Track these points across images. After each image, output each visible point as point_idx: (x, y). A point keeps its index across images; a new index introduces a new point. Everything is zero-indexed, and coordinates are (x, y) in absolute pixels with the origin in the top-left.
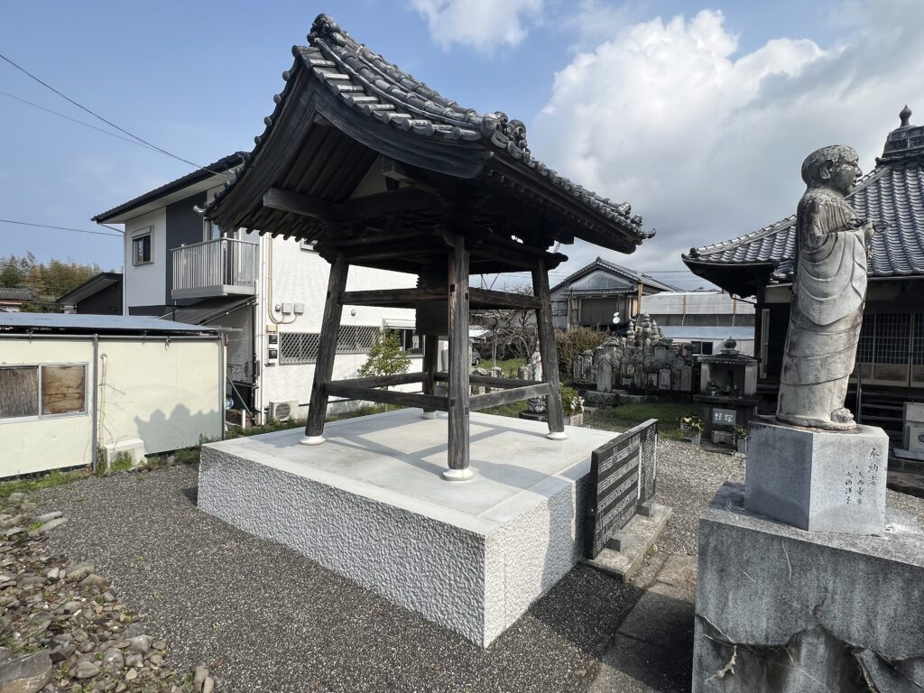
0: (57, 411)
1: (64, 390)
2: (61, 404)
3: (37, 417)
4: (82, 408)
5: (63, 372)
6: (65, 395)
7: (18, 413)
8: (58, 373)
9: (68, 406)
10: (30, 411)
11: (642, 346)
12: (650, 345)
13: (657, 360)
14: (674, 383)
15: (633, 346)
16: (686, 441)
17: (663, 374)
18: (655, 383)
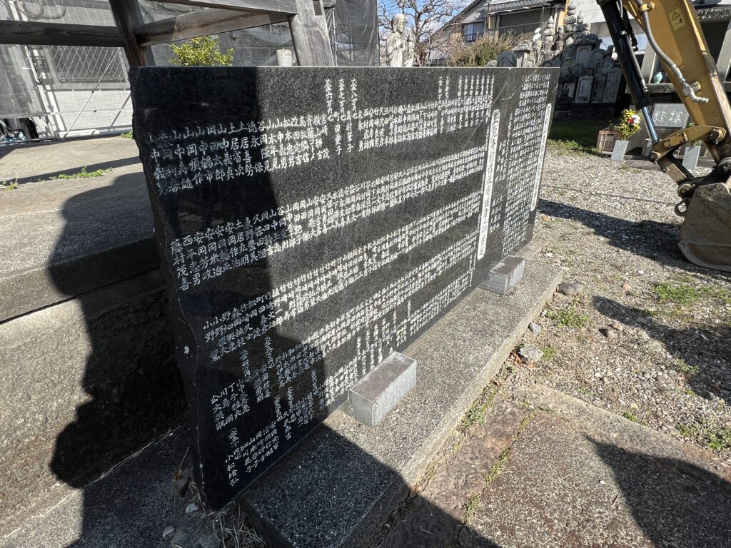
11: (561, 48)
12: (571, 46)
13: (577, 65)
14: (595, 94)
15: (549, 51)
16: (604, 156)
17: (583, 82)
18: (570, 95)
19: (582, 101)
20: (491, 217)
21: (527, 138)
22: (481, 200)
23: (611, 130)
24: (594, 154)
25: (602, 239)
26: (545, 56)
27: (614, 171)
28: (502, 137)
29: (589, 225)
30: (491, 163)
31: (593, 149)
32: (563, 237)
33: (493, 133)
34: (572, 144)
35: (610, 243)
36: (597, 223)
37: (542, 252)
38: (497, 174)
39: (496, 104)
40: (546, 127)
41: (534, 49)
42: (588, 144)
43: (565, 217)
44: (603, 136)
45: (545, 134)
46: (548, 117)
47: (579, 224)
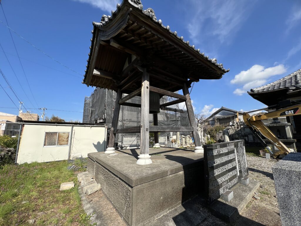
0: (61, 145)
1: (63, 139)
2: (62, 143)
3: (56, 146)
4: (67, 144)
5: (64, 134)
6: (63, 140)
7: (52, 145)
8: (62, 134)
9: (64, 143)
10: (55, 144)
11: (240, 128)
12: (243, 128)
13: (246, 132)
14: (255, 140)
15: (236, 129)
16: (263, 157)
17: (250, 137)
18: (247, 140)
19: (251, 142)
20: (239, 167)
21: (241, 152)
22: (236, 163)
23: (263, 150)
24: (260, 157)
25: (269, 178)
26: (236, 130)
27: (268, 162)
28: (237, 152)
29: (264, 174)
30: (236, 156)
31: (259, 155)
32: (257, 176)
33: (235, 151)
34: (252, 154)
35: (271, 179)
36: (266, 174)
37: (253, 179)
38: (238, 158)
39: (235, 147)
40: (245, 150)
41: (232, 128)
42: (257, 154)
43: (256, 172)
44: (261, 152)
45: (245, 152)
46: (244, 148)
47: (261, 174)
